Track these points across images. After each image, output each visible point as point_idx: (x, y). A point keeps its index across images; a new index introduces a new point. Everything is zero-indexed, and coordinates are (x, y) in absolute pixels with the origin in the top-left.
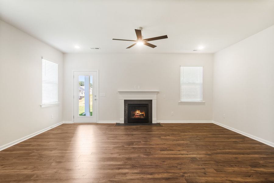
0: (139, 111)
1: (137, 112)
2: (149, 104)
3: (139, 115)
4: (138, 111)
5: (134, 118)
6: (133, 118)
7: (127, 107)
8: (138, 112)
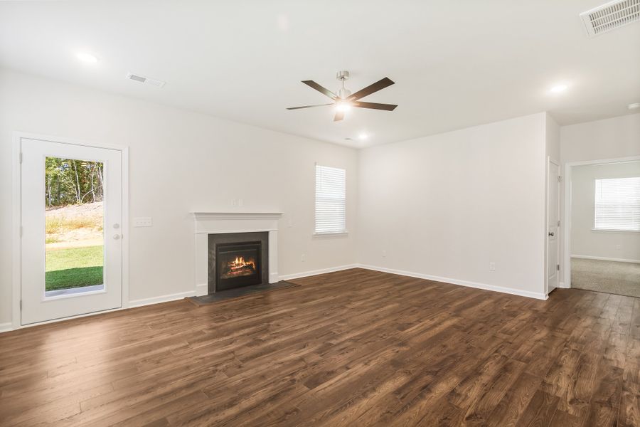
0: (241, 259)
1: (237, 262)
2: (262, 242)
3: (241, 269)
4: (239, 260)
5: (229, 279)
6: (226, 277)
7: (214, 252)
8: (239, 262)
